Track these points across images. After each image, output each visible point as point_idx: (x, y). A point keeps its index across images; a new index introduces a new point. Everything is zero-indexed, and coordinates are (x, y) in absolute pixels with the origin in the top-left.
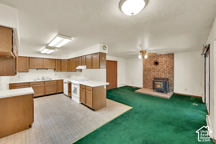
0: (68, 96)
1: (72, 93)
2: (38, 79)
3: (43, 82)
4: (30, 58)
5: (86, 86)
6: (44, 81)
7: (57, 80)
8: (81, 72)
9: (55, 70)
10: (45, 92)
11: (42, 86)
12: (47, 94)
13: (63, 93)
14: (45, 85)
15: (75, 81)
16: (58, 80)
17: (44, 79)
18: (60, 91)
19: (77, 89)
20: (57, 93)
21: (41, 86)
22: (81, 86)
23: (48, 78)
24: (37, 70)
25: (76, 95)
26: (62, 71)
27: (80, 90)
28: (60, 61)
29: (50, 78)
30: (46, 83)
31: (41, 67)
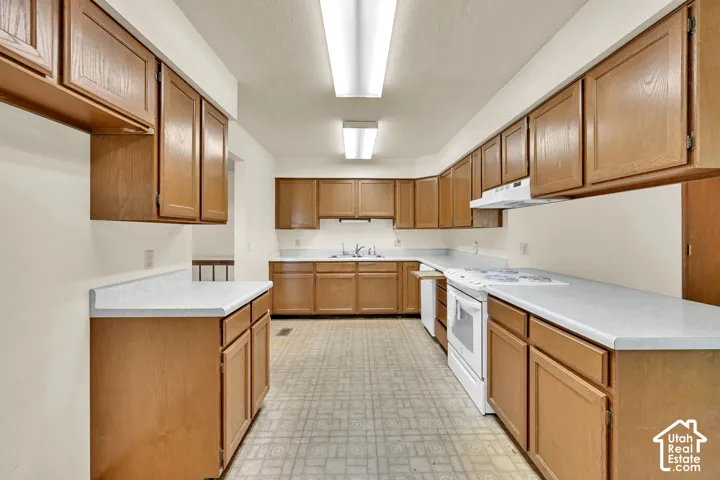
0: (434, 340)
1: (451, 335)
2: (345, 254)
3: (352, 266)
4: (320, 182)
5: (529, 314)
6: (357, 262)
7: (398, 262)
8: (500, 225)
9: (394, 224)
10: (357, 303)
11: (350, 279)
12: (365, 310)
14: (357, 277)
15: (463, 272)
16: (403, 262)
17: (358, 256)
18: (411, 310)
19: (470, 317)
20: (400, 312)
21: (347, 279)
22: (497, 306)
23: (372, 253)
24: (340, 220)
25: (466, 352)
26: (418, 225)
27: (491, 333)
28: (412, 184)
29: (378, 254)
30: (361, 269)
31: (350, 213)
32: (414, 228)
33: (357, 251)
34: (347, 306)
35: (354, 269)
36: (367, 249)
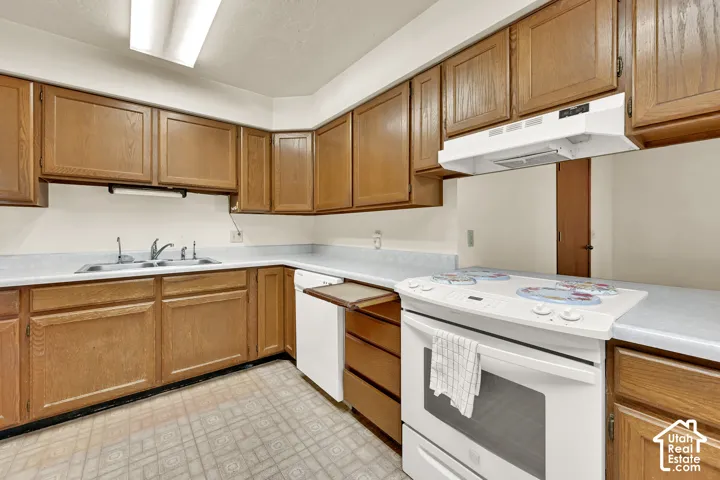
0: (340, 405)
2: (123, 261)
3: (146, 286)
4: (48, 91)
6: (159, 278)
7: (248, 270)
8: (441, 203)
9: (232, 204)
10: (159, 363)
11: (143, 314)
12: (178, 372)
13: (287, 356)
14: (159, 309)
16: (257, 268)
17: (160, 264)
18: (272, 348)
20: (252, 357)
21: (132, 316)
23: (189, 255)
24: (111, 191)
26: (278, 208)
28: (265, 141)
29: (201, 256)
30: (168, 291)
31: (136, 175)
32: (271, 211)
33: (154, 254)
34: (137, 376)
35: (150, 293)
36: (178, 248)
